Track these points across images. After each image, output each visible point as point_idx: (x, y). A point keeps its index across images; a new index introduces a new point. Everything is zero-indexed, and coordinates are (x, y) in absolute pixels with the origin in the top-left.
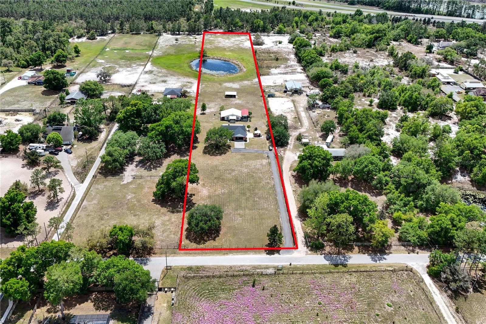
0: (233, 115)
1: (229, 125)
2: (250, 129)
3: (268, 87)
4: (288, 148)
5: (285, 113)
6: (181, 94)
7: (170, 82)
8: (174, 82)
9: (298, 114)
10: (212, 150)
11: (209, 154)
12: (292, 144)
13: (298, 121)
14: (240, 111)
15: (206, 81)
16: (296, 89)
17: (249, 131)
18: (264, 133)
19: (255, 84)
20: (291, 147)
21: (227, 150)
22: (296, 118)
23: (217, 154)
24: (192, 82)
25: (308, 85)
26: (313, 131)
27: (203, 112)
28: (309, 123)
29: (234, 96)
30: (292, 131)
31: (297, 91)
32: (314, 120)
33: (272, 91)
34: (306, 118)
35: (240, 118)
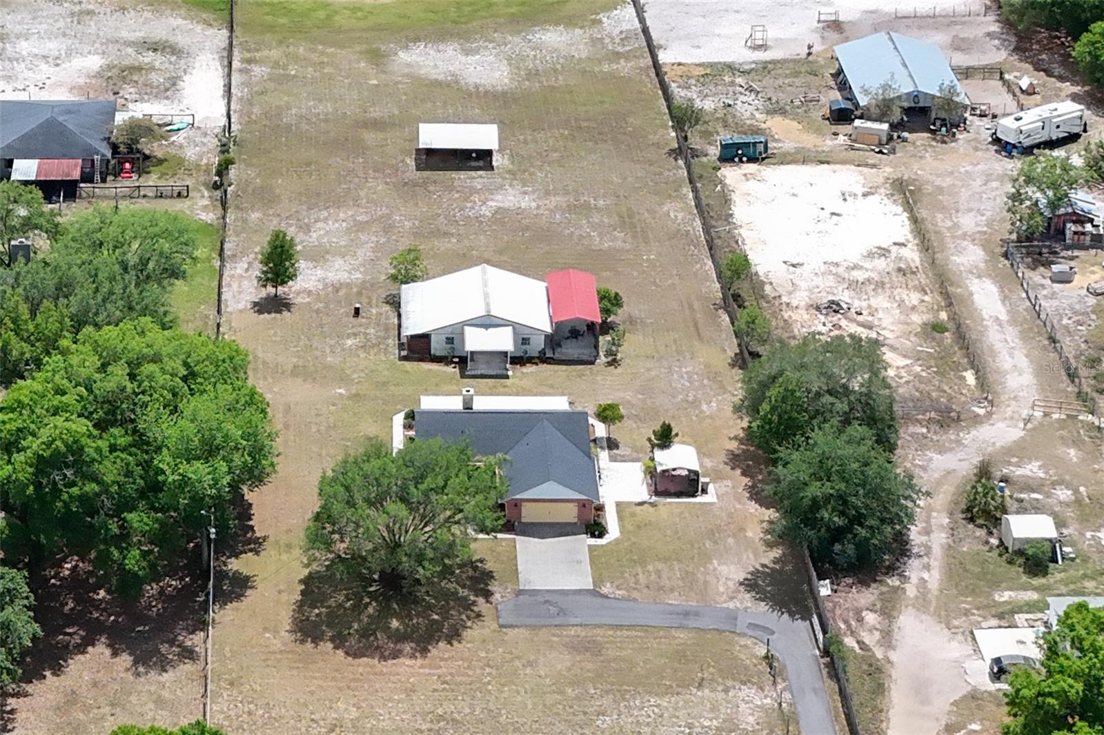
0: (487, 322)
1: (468, 406)
2: (618, 432)
3: (715, 73)
4: (911, 590)
5: (854, 285)
6: (115, 148)
7: (24, 47)
8: (53, 46)
9: (949, 301)
10: (359, 608)
11: (339, 641)
12: (937, 550)
13: (959, 356)
14: (538, 288)
15: (271, 28)
16: (916, 96)
17: (612, 444)
18: (717, 462)
19: (617, 56)
20: (934, 578)
21: (467, 605)
22: (938, 328)
23: (400, 637)
24: (181, 40)
25: (997, 55)
26: (1076, 443)
27: (271, 290)
28: (1041, 371)
29: (482, 158)
30: (922, 443)
31: (924, 111)
32: (1069, 346)
33: (748, 108)
34: (1012, 334)
35: (538, 344)
